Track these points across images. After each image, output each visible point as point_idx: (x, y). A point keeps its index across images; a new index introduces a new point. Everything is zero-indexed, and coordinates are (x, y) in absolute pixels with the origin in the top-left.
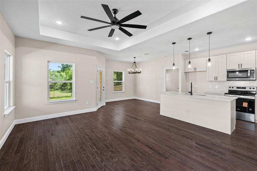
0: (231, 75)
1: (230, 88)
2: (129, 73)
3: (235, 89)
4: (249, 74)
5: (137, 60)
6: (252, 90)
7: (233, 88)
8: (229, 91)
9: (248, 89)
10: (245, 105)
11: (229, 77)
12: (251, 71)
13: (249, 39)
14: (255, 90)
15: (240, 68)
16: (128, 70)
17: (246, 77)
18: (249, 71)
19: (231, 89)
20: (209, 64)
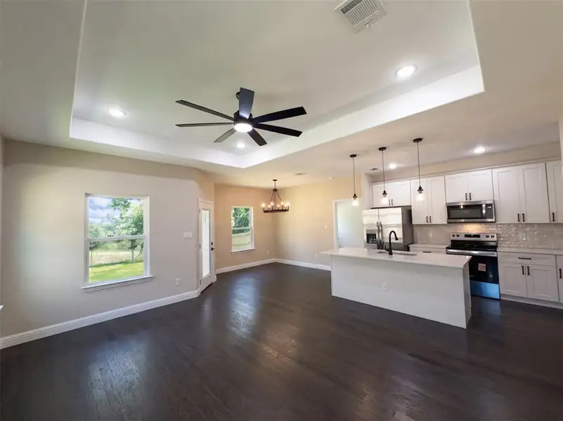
0: (454, 213)
1: (453, 236)
2: (265, 212)
3: (462, 238)
4: (484, 211)
5: (279, 185)
6: (490, 239)
7: (458, 236)
8: (452, 241)
9: (483, 238)
10: (482, 267)
11: (452, 217)
12: (487, 205)
13: (480, 150)
14: (495, 239)
15: (468, 200)
16: (263, 205)
17: (479, 216)
18: (484, 206)
19: (456, 238)
20: (420, 197)
